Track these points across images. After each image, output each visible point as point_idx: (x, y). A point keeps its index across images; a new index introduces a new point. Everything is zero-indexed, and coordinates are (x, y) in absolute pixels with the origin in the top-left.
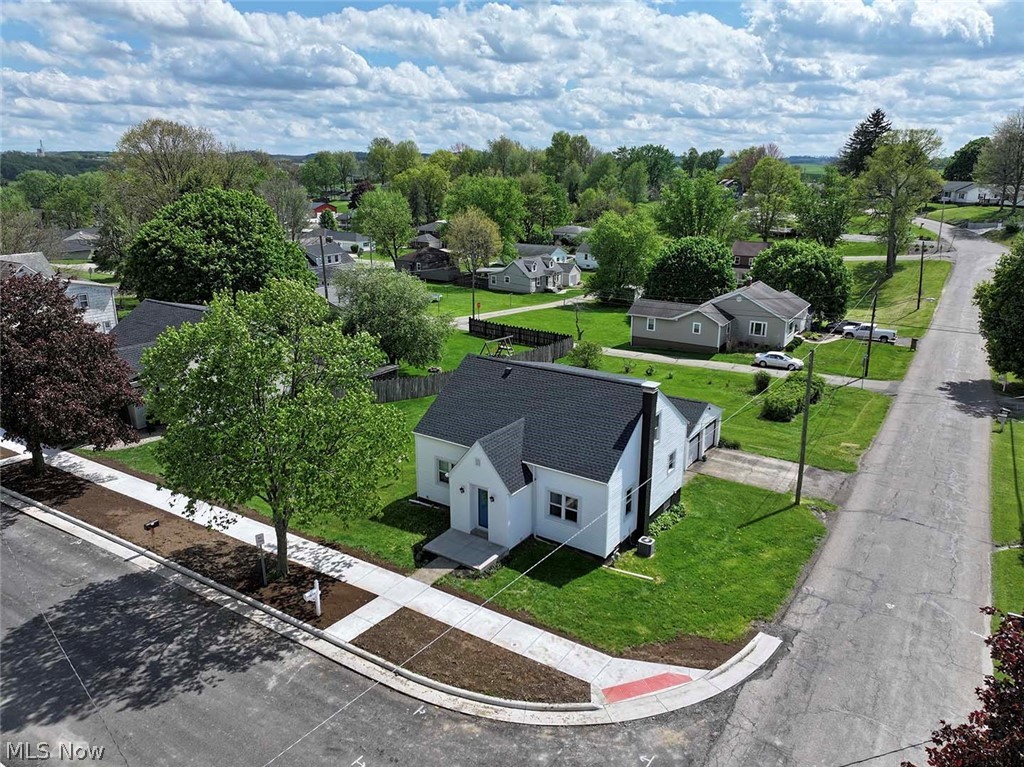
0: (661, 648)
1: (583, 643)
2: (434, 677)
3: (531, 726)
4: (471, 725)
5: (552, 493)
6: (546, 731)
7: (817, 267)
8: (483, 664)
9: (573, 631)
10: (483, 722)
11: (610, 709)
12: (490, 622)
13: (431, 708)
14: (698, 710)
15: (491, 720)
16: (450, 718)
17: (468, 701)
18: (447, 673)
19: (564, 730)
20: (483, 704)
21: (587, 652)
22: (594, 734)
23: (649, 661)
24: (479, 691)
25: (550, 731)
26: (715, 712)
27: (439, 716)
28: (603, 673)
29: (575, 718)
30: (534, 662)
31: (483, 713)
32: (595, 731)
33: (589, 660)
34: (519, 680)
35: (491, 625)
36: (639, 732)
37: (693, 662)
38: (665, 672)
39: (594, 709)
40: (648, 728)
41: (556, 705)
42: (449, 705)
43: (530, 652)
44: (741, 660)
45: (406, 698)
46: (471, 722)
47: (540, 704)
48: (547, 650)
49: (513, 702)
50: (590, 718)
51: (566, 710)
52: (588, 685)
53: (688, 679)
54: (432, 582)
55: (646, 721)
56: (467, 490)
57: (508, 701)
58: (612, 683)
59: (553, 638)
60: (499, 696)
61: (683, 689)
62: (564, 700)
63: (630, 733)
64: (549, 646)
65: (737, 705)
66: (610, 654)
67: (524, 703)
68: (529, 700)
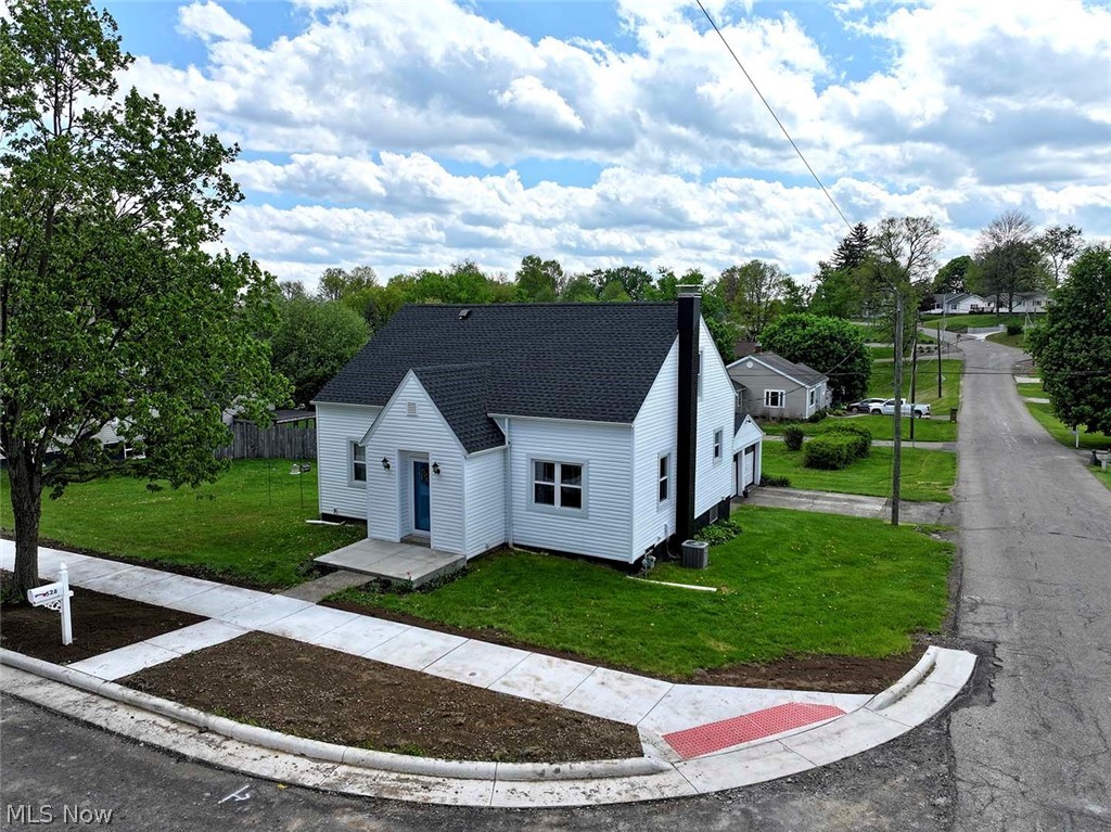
0: (764, 670)
1: (610, 666)
2: (287, 727)
3: (509, 811)
4: (360, 817)
5: (537, 464)
6: (546, 819)
7: (833, 339)
8: (401, 702)
9: (588, 651)
10: (390, 810)
11: (689, 769)
12: (423, 645)
13: (267, 790)
14: (879, 761)
15: (413, 805)
16: (309, 804)
17: (358, 771)
18: (319, 720)
19: (588, 815)
20: (394, 776)
21: (621, 678)
22: (661, 818)
23: (748, 686)
24: (389, 748)
25: (555, 819)
26: (918, 763)
27: (285, 802)
28: (659, 707)
29: (612, 791)
30: (513, 697)
31: (394, 791)
32: (662, 812)
33: (626, 690)
34: (481, 724)
35: (427, 649)
36: (765, 808)
37: (833, 684)
38: (785, 702)
39: (655, 771)
40: (783, 800)
41: (565, 767)
42: (311, 780)
43: (505, 683)
44: (920, 681)
45: (210, 773)
46: (360, 810)
47: (529, 766)
48: (538, 679)
49: (468, 766)
50: (648, 789)
51: (590, 777)
52: (632, 729)
53: (834, 712)
54: (320, 599)
55: (773, 786)
56: (395, 463)
57: (454, 764)
58: (683, 723)
59: (549, 661)
60: (435, 755)
61: (832, 727)
62: (583, 755)
63: (745, 812)
64: (542, 673)
65: (955, 746)
66: (669, 679)
67: (491, 766)
68: (503, 759)
